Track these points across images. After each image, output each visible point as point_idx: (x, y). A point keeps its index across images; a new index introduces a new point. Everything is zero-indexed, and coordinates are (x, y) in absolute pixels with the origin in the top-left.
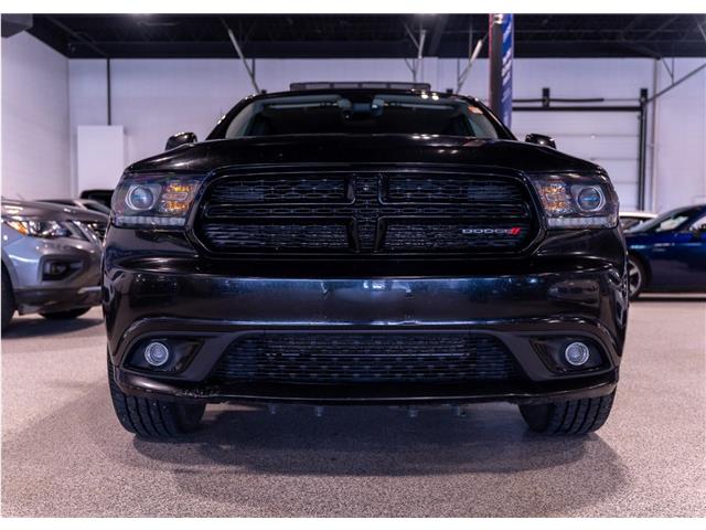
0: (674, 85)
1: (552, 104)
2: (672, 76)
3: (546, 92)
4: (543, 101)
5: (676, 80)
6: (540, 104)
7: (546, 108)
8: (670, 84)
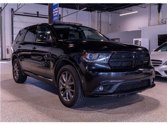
0: (68, 15)
1: (39, 16)
2: (68, 13)
3: (38, 12)
4: (37, 15)
5: (68, 14)
6: (36, 15)
7: (38, 17)
8: (67, 15)
